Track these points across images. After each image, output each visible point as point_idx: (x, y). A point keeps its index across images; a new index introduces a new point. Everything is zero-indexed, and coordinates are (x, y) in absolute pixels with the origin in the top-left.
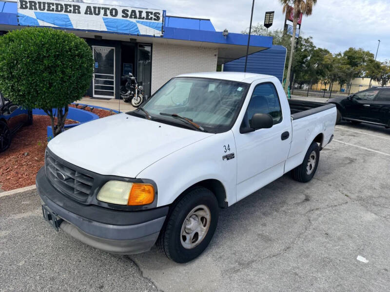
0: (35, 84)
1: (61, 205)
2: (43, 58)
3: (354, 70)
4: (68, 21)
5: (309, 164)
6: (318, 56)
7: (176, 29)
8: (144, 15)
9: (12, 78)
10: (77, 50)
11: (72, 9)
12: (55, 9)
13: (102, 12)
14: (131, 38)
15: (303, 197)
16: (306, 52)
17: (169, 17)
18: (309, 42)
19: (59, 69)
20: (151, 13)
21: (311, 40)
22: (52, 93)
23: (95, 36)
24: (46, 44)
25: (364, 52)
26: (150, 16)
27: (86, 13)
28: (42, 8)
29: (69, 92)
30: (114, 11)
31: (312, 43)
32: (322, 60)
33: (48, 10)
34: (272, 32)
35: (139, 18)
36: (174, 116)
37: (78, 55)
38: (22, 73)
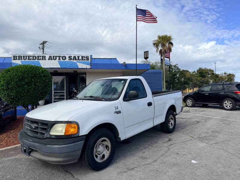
0: (20, 92)
1: (31, 141)
2: (25, 78)
3: (204, 79)
4: (39, 64)
5: (170, 123)
6: (183, 74)
7: (98, 64)
8: (80, 58)
9: (8, 89)
10: (43, 74)
11: (41, 58)
12: (32, 59)
13: (58, 58)
14: (73, 70)
15: (167, 139)
16: (176, 73)
17: (95, 59)
18: (176, 67)
19: (33, 83)
20: (84, 57)
21: (177, 66)
22: (29, 96)
23: (54, 71)
24: (27, 71)
25: (207, 69)
26: (84, 58)
27: (49, 59)
28: (25, 59)
29: (38, 95)
30: (64, 57)
31: (178, 67)
32: (185, 76)
33: (29, 59)
34: (154, 63)
35: (78, 60)
36: (90, 96)
37: (43, 76)
38: (14, 86)
